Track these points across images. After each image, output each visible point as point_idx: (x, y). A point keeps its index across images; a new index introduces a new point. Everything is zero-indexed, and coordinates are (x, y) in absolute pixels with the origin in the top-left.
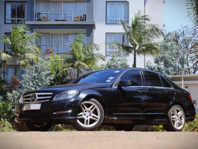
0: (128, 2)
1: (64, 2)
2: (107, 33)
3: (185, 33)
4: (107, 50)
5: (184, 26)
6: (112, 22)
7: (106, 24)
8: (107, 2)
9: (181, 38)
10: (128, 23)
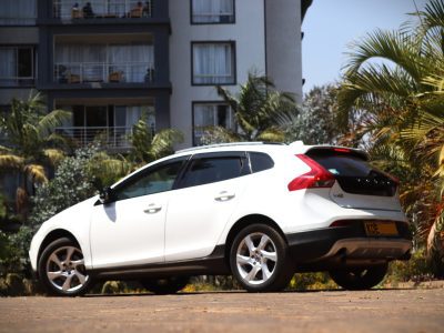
0: (232, 44)
1: (112, 45)
2: (194, 103)
4: (196, 135)
6: (206, 82)
7: (193, 84)
8: (193, 43)
10: (235, 83)
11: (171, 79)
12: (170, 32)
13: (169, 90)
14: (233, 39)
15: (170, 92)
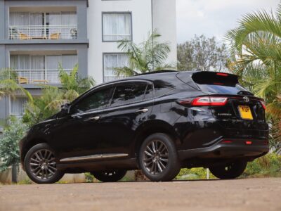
0: (130, 13)
1: (48, 14)
2: (104, 54)
3: (201, 45)
4: (105, 75)
5: (199, 36)
6: (111, 40)
7: (103, 41)
8: (103, 13)
9: (195, 52)
11: (88, 37)
12: (88, 6)
13: (87, 45)
14: (130, 11)
15: (88, 47)
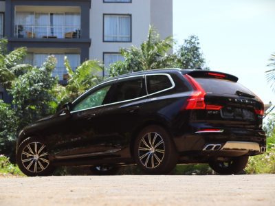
2: (104, 53)
7: (104, 41)
8: (104, 14)
10: (131, 41)
11: (91, 37)
12: (90, 7)
13: (89, 44)
14: (130, 13)
15: (90, 46)
